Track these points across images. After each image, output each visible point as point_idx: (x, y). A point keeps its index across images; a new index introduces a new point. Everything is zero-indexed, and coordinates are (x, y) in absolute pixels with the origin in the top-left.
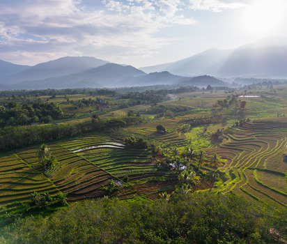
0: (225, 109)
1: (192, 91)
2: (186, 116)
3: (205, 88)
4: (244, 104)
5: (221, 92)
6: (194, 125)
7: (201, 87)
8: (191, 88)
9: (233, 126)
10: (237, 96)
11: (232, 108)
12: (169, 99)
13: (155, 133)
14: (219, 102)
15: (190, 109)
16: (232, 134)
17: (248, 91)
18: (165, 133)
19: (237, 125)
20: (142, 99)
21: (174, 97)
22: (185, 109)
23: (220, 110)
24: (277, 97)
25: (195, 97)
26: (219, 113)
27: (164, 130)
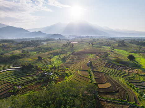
0: (66, 47)
1: (53, 40)
2: (51, 51)
3: (58, 39)
4: (73, 45)
5: (64, 41)
6: (55, 55)
7: (56, 39)
8: (52, 39)
9: (70, 54)
10: (70, 42)
11: (69, 47)
12: (43, 44)
13: (37, 60)
14: (64, 45)
15: (53, 48)
16: (69, 57)
17: (74, 40)
18: (42, 59)
19: (71, 54)
20: (29, 44)
21: (45, 43)
22: (50, 48)
23: (64, 48)
24: (83, 43)
25: (54, 43)
26: (64, 50)
27: (41, 58)
